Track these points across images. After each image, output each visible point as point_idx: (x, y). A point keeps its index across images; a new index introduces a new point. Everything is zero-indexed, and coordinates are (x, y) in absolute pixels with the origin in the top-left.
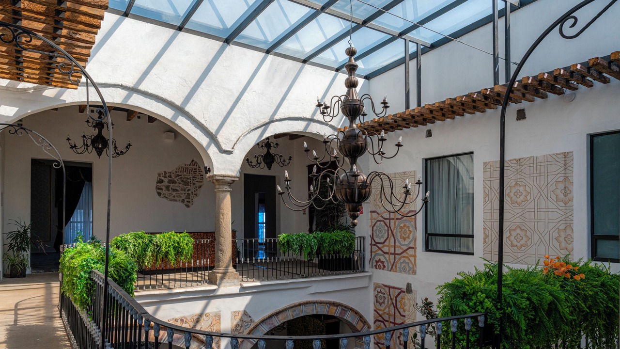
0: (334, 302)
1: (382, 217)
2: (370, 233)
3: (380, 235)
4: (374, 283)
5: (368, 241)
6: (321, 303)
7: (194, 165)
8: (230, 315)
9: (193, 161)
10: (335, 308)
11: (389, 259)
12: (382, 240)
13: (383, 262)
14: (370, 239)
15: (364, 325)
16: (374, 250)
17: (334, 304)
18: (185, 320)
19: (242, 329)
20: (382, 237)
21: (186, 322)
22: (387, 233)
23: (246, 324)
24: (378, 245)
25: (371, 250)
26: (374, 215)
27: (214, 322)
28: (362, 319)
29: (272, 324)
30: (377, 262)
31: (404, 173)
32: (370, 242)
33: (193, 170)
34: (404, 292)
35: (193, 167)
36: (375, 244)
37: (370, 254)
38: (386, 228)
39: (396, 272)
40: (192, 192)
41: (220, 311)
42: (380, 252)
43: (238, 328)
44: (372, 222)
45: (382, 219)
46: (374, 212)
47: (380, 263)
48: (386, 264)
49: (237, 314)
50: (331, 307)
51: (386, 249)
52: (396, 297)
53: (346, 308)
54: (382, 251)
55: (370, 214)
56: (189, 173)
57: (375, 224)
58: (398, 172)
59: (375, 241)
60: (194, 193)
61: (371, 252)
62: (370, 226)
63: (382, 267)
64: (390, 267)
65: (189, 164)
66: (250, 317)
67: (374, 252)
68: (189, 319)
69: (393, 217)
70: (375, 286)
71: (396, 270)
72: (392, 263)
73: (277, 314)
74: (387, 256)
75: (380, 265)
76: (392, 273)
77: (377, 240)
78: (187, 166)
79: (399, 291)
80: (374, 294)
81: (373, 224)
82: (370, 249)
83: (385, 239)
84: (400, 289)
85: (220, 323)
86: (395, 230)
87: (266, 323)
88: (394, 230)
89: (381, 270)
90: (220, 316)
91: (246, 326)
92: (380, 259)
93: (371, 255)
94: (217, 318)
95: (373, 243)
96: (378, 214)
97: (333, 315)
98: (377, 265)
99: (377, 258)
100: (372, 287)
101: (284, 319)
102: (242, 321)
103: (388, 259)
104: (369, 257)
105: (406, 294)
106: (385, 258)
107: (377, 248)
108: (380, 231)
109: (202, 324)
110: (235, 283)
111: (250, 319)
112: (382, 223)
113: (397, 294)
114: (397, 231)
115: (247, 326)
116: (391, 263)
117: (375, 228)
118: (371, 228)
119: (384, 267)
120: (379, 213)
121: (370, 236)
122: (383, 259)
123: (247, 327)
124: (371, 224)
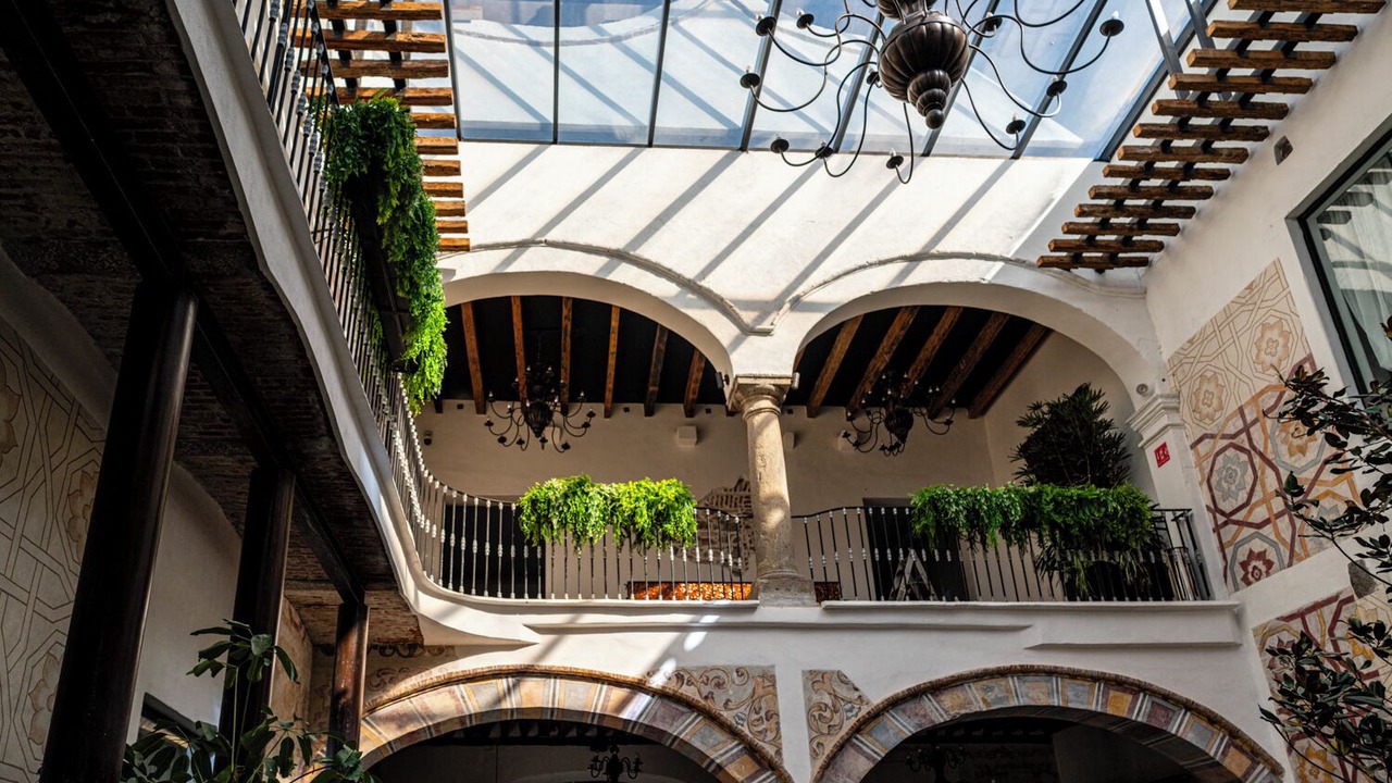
0: (1117, 676)
1: (1224, 437)
2: (1205, 500)
3: (1233, 488)
4: (1255, 630)
5: (1204, 524)
6: (1074, 675)
7: (745, 490)
8: (800, 676)
9: (740, 481)
10: (1129, 698)
11: (1278, 534)
12: (1243, 497)
13: (1261, 556)
14: (1208, 516)
15: (1255, 764)
16: (1229, 538)
17: (1120, 684)
18: (686, 677)
19: (836, 716)
20: (1240, 488)
21: (690, 683)
22: (1250, 470)
23: (848, 706)
24: (1234, 517)
25: (1221, 542)
26: (1203, 448)
27: (760, 691)
28: (1238, 742)
29: (925, 716)
30: (1244, 565)
31: (1250, 287)
32: (1211, 525)
33: (744, 500)
34: (1350, 600)
35: (742, 493)
36: (1224, 518)
37: (1219, 556)
38: (1244, 457)
39: (1308, 556)
40: (745, 545)
41: (773, 666)
42: (1247, 531)
43: (825, 714)
44: (1202, 470)
45: (1225, 442)
46: (1200, 440)
47: (1254, 563)
48: (1271, 555)
49: (819, 678)
50: (1112, 693)
51: (1260, 514)
52: (1331, 631)
53: (1168, 701)
54: (1250, 525)
55: (1191, 452)
56: (736, 506)
57: (1212, 470)
58: (1233, 296)
59: (1223, 513)
60: (748, 545)
61: (1222, 548)
62: (1201, 484)
63: (1263, 569)
64: (1286, 553)
65: (733, 486)
66: (856, 689)
67: (1230, 543)
68: (695, 674)
69: (1255, 416)
70: (1259, 638)
71: (1306, 551)
72: (1289, 540)
73: (937, 688)
74: (1267, 530)
75: (1255, 568)
76: (1297, 566)
77: (1227, 506)
78: (728, 493)
79: (1334, 605)
80: (1263, 661)
81: (1207, 471)
82: (1215, 544)
83: (1248, 488)
84: (1335, 598)
85: (775, 695)
86: (1270, 446)
87: (904, 712)
88: (1266, 447)
89: (1265, 580)
90: (773, 676)
91: (847, 711)
92: (1251, 552)
93: (1225, 557)
94: (767, 683)
95: (1221, 519)
96: (1213, 436)
97: (1125, 715)
98: (1247, 573)
99: (1242, 556)
100: (1251, 643)
101: (961, 706)
102: (835, 696)
103: (1272, 537)
104: (1221, 564)
105: (1358, 601)
106: (1265, 539)
107: (1235, 527)
108: (1231, 477)
109: (731, 692)
110: (806, 601)
111: (856, 694)
112: (1231, 452)
113: (1329, 619)
114: (1275, 446)
115: (851, 710)
116: (1283, 541)
117: (1214, 481)
118: (1205, 486)
119: (1269, 564)
120: (1215, 431)
121: (1208, 507)
122: (1257, 546)
123: (850, 714)
124: (1202, 475)
